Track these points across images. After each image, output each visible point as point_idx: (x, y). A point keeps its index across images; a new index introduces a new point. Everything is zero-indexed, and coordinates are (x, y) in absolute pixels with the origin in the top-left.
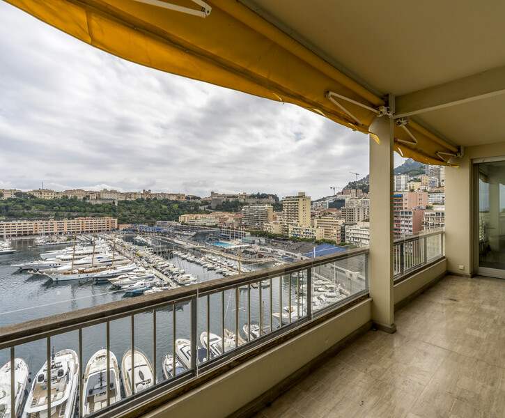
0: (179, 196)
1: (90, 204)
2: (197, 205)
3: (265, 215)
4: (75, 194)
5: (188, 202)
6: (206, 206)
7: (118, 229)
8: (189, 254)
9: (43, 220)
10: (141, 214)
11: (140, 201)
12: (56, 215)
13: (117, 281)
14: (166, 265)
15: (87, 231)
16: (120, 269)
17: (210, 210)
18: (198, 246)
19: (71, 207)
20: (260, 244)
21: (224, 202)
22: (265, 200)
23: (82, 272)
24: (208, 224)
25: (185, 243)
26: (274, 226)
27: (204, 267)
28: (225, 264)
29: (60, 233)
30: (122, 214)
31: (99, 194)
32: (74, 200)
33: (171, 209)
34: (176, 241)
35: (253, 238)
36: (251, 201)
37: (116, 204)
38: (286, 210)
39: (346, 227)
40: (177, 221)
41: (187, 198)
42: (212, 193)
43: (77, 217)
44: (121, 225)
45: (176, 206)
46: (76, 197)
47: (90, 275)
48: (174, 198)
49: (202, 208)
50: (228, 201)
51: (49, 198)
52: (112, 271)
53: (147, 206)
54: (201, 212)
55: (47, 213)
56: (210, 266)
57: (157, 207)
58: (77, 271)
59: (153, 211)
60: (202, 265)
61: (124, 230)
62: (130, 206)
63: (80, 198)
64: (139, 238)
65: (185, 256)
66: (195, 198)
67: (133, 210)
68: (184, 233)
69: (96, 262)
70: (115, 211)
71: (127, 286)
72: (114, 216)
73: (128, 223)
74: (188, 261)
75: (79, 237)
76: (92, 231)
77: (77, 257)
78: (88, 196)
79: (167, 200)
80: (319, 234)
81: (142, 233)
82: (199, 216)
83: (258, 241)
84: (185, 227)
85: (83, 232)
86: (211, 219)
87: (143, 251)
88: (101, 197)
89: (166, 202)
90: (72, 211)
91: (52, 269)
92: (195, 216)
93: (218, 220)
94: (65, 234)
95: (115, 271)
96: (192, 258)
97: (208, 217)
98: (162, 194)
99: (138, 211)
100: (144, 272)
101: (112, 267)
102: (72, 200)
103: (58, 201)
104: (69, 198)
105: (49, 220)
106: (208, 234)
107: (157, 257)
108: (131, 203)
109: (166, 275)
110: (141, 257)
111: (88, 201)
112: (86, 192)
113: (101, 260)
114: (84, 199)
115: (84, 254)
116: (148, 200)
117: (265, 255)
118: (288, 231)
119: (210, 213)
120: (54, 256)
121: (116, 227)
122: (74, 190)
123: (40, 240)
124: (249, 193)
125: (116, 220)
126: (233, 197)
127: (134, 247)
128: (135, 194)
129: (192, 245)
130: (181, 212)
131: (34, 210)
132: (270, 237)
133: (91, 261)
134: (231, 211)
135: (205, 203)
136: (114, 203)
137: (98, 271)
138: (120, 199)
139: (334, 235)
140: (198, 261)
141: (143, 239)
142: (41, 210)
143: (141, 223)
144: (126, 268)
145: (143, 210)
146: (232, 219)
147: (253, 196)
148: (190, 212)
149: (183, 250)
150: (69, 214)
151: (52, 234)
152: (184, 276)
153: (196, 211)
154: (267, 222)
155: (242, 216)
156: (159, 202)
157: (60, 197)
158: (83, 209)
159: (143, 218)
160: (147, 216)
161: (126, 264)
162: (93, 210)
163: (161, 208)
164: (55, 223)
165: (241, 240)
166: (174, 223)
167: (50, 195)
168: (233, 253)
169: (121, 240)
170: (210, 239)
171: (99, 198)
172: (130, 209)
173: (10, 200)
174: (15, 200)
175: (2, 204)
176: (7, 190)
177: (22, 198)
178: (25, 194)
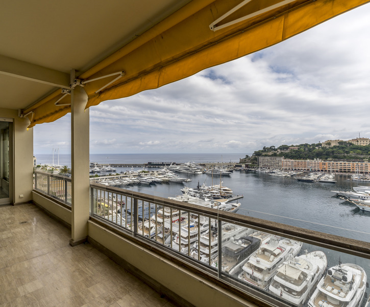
9: (359, 162)
51: (365, 145)
55: (362, 156)
105: (364, 162)
131: (352, 154)
142: (357, 154)
151: (366, 173)
167: (365, 142)
173: (335, 147)
174: (338, 147)
175: (330, 150)
176: (333, 141)
177: (343, 146)
178: (345, 142)
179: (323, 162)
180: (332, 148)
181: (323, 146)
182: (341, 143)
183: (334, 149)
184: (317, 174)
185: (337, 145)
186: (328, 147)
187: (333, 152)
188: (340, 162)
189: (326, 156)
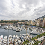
22: (27, 21)
23: (9, 28)
32: (7, 21)
39: (36, 24)
41: (18, 21)
42: (21, 20)
51: (4, 21)
73: (12, 23)
80: (33, 24)
84: (18, 24)
127: (13, 26)
128: (13, 20)
132: (28, 25)
134: (23, 22)
140: (20, 27)
165: (24, 25)
182: (1, 20)
188: (2, 23)
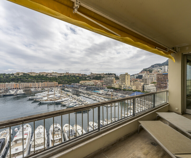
0: (79, 74)
1: (48, 77)
2: (85, 78)
3: (112, 81)
4: (43, 74)
5: (83, 76)
6: (89, 78)
7: (58, 86)
8: (86, 95)
9: (33, 83)
10: (66, 81)
11: (65, 76)
12: (37, 81)
13: (64, 103)
14: (79, 98)
15: (48, 87)
16: (63, 99)
17: (90, 79)
18: (88, 92)
19: (42, 78)
20: (111, 92)
21: (95, 76)
22: (111, 76)
23: (51, 100)
24: (90, 84)
25: (83, 91)
26: (116, 85)
27: (92, 99)
28: (100, 98)
29: (39, 87)
30: (59, 81)
31: (51, 74)
32: (43, 76)
33: (76, 79)
34: (79, 90)
35: (108, 89)
36: (106, 76)
37: (57, 77)
38: (120, 79)
39: (145, 85)
40: (79, 83)
41: (82, 75)
42: (91, 73)
43: (44, 82)
44: (59, 85)
45: (78, 78)
46: (43, 75)
47: (54, 101)
48: (77, 75)
49: (87, 78)
50: (97, 76)
51: (34, 75)
52: (61, 100)
53: (68, 78)
54: (87, 80)
55: (34, 80)
56: (94, 99)
57: (71, 78)
58: (49, 100)
59: (70, 80)
60: (91, 99)
61: (60, 86)
62: (62, 78)
63: (45, 75)
64: (66, 89)
65: (84, 96)
66: (85, 75)
67: (63, 79)
68: (82, 87)
69: (55, 97)
70: (57, 80)
71: (68, 105)
72: (57, 82)
73: (61, 84)
74: (86, 97)
75: (45, 89)
76: (49, 87)
77: (48, 95)
78: (48, 75)
79: (75, 76)
80: (134, 88)
81: (67, 87)
82: (87, 81)
83: (110, 91)
84: (81, 85)
85: (46, 87)
86: (92, 82)
87: (69, 94)
88: (52, 75)
89: (74, 76)
90: (42, 80)
91: (41, 99)
92: (85, 81)
93: (94, 83)
94: (40, 87)
95: (62, 100)
96: (87, 96)
97: (90, 82)
98: (73, 73)
99: (65, 80)
100: (72, 101)
101: (61, 99)
102: (42, 76)
103: (37, 76)
104: (41, 75)
105: (35, 83)
106: (91, 88)
107: (75, 96)
108: (62, 77)
109: (79, 102)
110: (69, 96)
111: (47, 76)
112: (47, 73)
113: (57, 96)
114: (46, 75)
115: (50, 94)
116: (68, 76)
117: (114, 95)
118: (121, 87)
119: (90, 80)
120: (40, 95)
121: (57, 85)
122: (43, 72)
123: (33, 90)
124: (105, 73)
125: (57, 83)
126: (99, 74)
127: (65, 92)
128: (63, 73)
129: (86, 92)
130: (80, 80)
131: (29, 79)
132: (115, 89)
133: (53, 97)
134: (98, 80)
135: (89, 77)
136: (56, 77)
137: (56, 100)
138: (58, 75)
139: (140, 88)
140: (89, 97)
141: (67, 90)
142: (32, 79)
143: (66, 84)
144: (66, 99)
145: (67, 79)
146: (100, 82)
147: (106, 74)
148: (83, 80)
149: (83, 93)
150: (41, 81)
151: (36, 87)
152: (86, 102)
153: (85, 79)
154: (113, 83)
155: (103, 81)
156: (72, 76)
157: (38, 75)
158: (46, 79)
159: (67, 82)
160: (68, 81)
161: (65, 98)
162: (49, 79)
163: (73, 78)
164: (37, 84)
165: (104, 90)
166: (78, 84)
167: (34, 74)
168: (102, 95)
169: (60, 90)
170: (92, 90)
171: (51, 75)
172: (62, 79)
173: (21, 76)
174: (23, 76)
175: (19, 77)
176: (20, 73)
177: (25, 75)
178: (26, 74)
179: (16, 84)
180: (20, 76)
181: (15, 75)
182: (24, 74)
183: (21, 77)
184: (13, 91)
185: (23, 75)
186: (17, 76)
187: (21, 78)
188: (25, 83)
189: (17, 81)
